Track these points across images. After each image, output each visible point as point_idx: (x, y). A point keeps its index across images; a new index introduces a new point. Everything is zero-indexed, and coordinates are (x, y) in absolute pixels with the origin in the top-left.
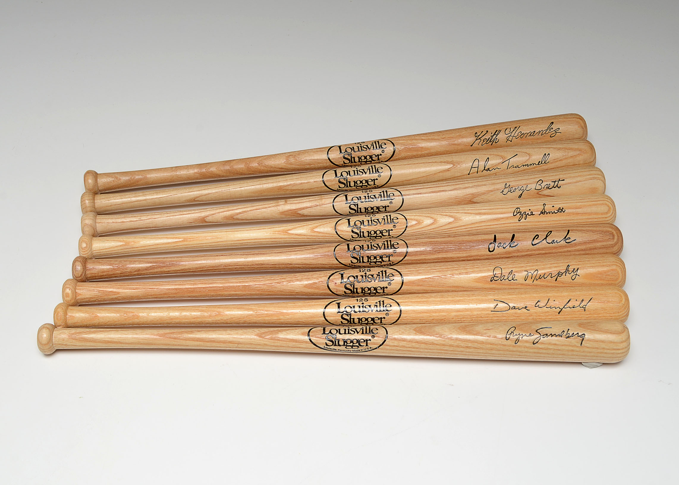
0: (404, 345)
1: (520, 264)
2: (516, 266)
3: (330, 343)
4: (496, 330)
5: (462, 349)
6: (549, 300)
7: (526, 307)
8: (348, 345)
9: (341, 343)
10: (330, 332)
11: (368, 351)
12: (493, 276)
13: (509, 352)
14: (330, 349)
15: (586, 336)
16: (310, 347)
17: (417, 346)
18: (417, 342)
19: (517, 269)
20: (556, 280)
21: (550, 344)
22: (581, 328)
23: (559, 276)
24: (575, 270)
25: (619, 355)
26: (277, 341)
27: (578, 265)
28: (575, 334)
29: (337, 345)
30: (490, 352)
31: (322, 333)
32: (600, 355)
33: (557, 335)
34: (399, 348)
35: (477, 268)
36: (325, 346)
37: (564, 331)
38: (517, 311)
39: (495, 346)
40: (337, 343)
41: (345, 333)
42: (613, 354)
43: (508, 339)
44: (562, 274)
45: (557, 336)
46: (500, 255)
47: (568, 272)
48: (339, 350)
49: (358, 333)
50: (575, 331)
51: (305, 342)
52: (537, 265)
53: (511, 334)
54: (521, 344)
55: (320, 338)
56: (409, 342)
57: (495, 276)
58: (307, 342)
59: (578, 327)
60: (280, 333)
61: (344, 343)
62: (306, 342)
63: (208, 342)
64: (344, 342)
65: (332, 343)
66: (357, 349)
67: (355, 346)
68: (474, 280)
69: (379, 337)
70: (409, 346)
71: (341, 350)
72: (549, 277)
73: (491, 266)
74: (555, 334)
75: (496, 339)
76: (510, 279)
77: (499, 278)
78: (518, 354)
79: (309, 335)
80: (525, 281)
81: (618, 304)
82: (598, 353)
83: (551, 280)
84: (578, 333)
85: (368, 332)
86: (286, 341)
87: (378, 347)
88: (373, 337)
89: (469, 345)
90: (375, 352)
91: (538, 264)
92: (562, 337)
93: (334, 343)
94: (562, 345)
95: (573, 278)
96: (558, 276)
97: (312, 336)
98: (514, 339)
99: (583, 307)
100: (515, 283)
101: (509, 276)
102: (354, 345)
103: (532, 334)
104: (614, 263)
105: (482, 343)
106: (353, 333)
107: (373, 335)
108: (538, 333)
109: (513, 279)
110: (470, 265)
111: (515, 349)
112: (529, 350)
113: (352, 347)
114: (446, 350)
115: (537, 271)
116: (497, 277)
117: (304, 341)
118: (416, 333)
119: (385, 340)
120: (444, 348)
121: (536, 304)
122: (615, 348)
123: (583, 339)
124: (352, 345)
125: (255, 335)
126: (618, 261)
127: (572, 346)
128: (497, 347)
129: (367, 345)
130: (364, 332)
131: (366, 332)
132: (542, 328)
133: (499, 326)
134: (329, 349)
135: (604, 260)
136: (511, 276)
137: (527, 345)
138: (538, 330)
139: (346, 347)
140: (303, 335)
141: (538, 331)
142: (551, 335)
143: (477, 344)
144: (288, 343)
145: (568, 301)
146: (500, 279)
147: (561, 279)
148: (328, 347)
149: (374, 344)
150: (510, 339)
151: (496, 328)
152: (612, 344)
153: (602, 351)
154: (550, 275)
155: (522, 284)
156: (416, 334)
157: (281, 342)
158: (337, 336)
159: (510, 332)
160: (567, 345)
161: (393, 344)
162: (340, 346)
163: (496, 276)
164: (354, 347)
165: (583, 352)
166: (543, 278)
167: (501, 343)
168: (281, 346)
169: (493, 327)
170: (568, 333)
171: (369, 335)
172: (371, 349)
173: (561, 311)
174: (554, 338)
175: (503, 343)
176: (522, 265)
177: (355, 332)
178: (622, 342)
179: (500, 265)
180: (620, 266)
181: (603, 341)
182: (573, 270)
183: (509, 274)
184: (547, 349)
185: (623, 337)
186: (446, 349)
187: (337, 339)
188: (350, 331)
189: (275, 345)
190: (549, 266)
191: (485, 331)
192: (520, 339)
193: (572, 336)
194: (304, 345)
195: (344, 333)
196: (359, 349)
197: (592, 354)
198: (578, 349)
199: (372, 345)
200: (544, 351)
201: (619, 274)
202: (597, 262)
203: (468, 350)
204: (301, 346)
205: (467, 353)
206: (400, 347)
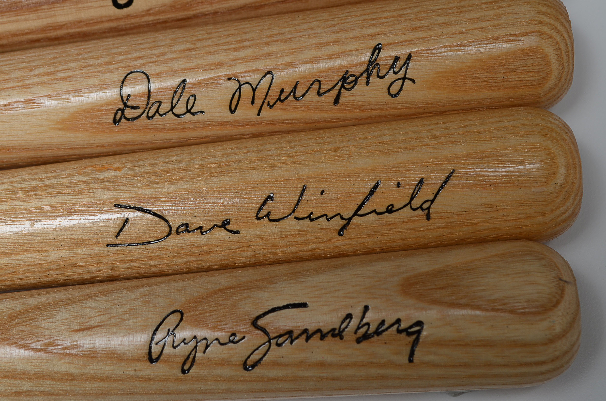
1: (213, 53)
2: (199, 62)
6: (304, 190)
7: (225, 224)
12: (122, 106)
13: (167, 395)
15: (424, 333)
19: (201, 77)
20: (336, 101)
21: (302, 362)
22: (412, 301)
23: (347, 86)
24: (400, 63)
27: (410, 42)
32: (476, 381)
33: (324, 331)
35: (64, 79)
37: (349, 316)
38: (197, 237)
39: (115, 385)
43: (157, 358)
44: (355, 81)
45: (326, 334)
46: (155, 14)
47: (375, 71)
52: (268, 55)
53: (165, 339)
54: (204, 372)
57: (126, 105)
68: (59, 123)
72: (312, 95)
73: (112, 71)
74: (319, 330)
76: (180, 109)
77: (140, 111)
78: (199, 396)
80: (232, 112)
81: (544, 189)
82: (469, 377)
83: (318, 102)
84: (398, 321)
89: (25, 388)
91: (275, 48)
92: (342, 338)
95: (394, 89)
96: (343, 86)
98: (175, 356)
99: (421, 207)
100: (198, 122)
101: (175, 100)
104: (533, 28)
108: (260, 328)
109: (189, 111)
110: (41, 70)
111: (183, 387)
112: (233, 386)
115: (269, 76)
116: (133, 108)
121: (260, 209)
122: (528, 360)
123: (416, 342)
126: (545, 19)
127: (381, 365)
128: (123, 387)
132: (274, 310)
133: (125, 308)
135: (499, 16)
136: (183, 100)
137: (226, 372)
138: (258, 317)
141: (260, 322)
142: (304, 336)
143: (49, 382)
145: (368, 191)
146: (145, 115)
147: (351, 99)
150: (162, 356)
151: (113, 321)
154: (316, 86)
155: (223, 124)
160: (362, 363)
163: (129, 103)
165: (420, 378)
166: (291, 98)
167: (133, 373)
169: (103, 318)
170: (365, 321)
173: (348, 224)
175: (138, 373)
176: (218, 58)
179: (144, 65)
180: (554, 34)
181: (484, 344)
182: (391, 62)
183: (175, 92)
190: (309, 54)
192: (199, 355)
197: (451, 381)
198: (399, 372)
201: (548, 63)
202: (476, 26)
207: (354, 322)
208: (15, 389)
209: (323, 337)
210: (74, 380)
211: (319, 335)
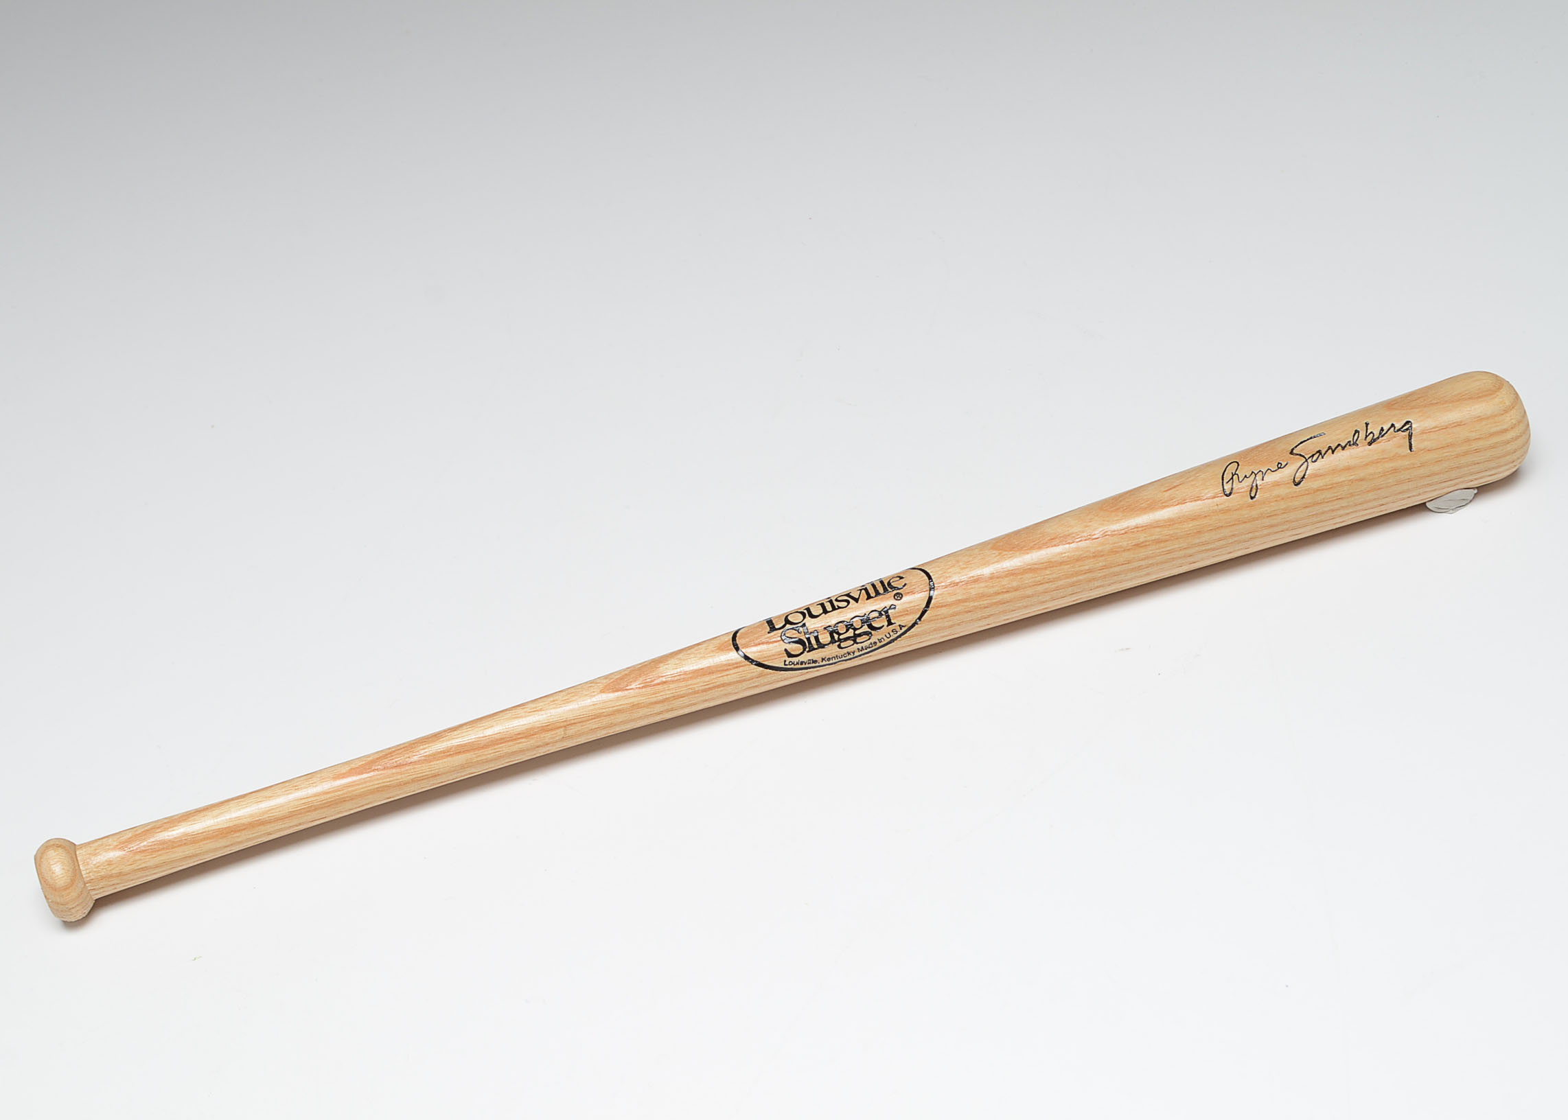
0: (981, 591)
3: (797, 648)
4: (1193, 483)
5: (1126, 555)
8: (841, 637)
9: (824, 638)
10: (787, 622)
11: (896, 639)
13: (1244, 525)
14: (802, 663)
15: (1414, 426)
16: (749, 676)
17: (1015, 584)
18: (1013, 574)
21: (1334, 471)
22: (1397, 412)
25: (1509, 447)
26: (660, 687)
28: (1386, 429)
29: (816, 647)
30: (1197, 541)
31: (768, 629)
32: (1463, 460)
33: (1343, 445)
34: (972, 604)
36: (787, 658)
37: (1356, 431)
39: (1205, 522)
40: (813, 641)
41: (825, 612)
42: (1493, 447)
43: (1230, 494)
45: (1345, 446)
48: (823, 659)
49: (856, 600)
50: (1383, 423)
51: (733, 664)
53: (1232, 478)
54: (1267, 495)
55: (768, 643)
56: (991, 578)
58: (737, 663)
59: (1387, 413)
60: (661, 665)
61: (832, 637)
62: (736, 665)
63: (486, 746)
64: (831, 634)
65: (801, 647)
66: (869, 642)
67: (860, 635)
69: (913, 593)
70: (995, 589)
71: (829, 659)
74: (1339, 445)
75: (1199, 502)
78: (1267, 522)
79: (737, 649)
82: (1457, 456)
85: (881, 590)
86: (684, 680)
87: (920, 618)
88: (899, 596)
89: (1141, 540)
90: (916, 635)
93: (806, 645)
94: (1367, 464)
97: (746, 646)
102: (857, 632)
103: (1284, 464)
105: (1171, 522)
106: (846, 604)
107: (895, 592)
108: (1297, 454)
111: (1254, 513)
112: (1290, 504)
113: (854, 638)
114: (1090, 571)
117: (729, 665)
118: (1000, 554)
119: (930, 598)
120: (1082, 568)
122: (1493, 430)
123: (1410, 436)
124: (852, 635)
125: (602, 691)
127: (1391, 459)
128: (1211, 522)
129: (890, 623)
130: (873, 594)
131: (877, 593)
134: (799, 666)
137: (1282, 491)
138: (1293, 449)
139: (839, 646)
140: (722, 650)
141: (1294, 451)
142: (1330, 451)
143: (1158, 530)
144: (690, 682)
148: (795, 660)
149: (906, 612)
150: (1234, 491)
151: (1191, 479)
152: (1484, 423)
153: (1465, 448)
156: (1002, 558)
157: (672, 686)
158: (807, 625)
159: (1227, 476)
160: (1377, 462)
161: (954, 599)
162: (821, 646)
164: (859, 640)
165: (1422, 465)
167: (1215, 508)
168: (675, 698)
169: (1183, 479)
170: (1369, 432)
171: (888, 595)
172: (904, 629)
174: (1339, 454)
175: (1220, 507)
177: (848, 602)
178: (1506, 411)
181: (1459, 424)
184: (1332, 487)
185: (1503, 398)
186: (1087, 567)
187: (810, 631)
188: (836, 604)
189: (661, 698)
191: (1167, 494)
192: (1259, 482)
193: (1382, 436)
194: (733, 676)
195: (821, 611)
196: (872, 640)
197: (1445, 465)
198: (1406, 463)
199: (902, 618)
200: (1327, 495)
203: (1143, 553)
204: (726, 680)
205: (1143, 563)
206: (974, 600)
207: (1362, 435)
208: (1134, 542)
209: (1343, 448)
210: (1175, 524)
211: (1340, 448)
